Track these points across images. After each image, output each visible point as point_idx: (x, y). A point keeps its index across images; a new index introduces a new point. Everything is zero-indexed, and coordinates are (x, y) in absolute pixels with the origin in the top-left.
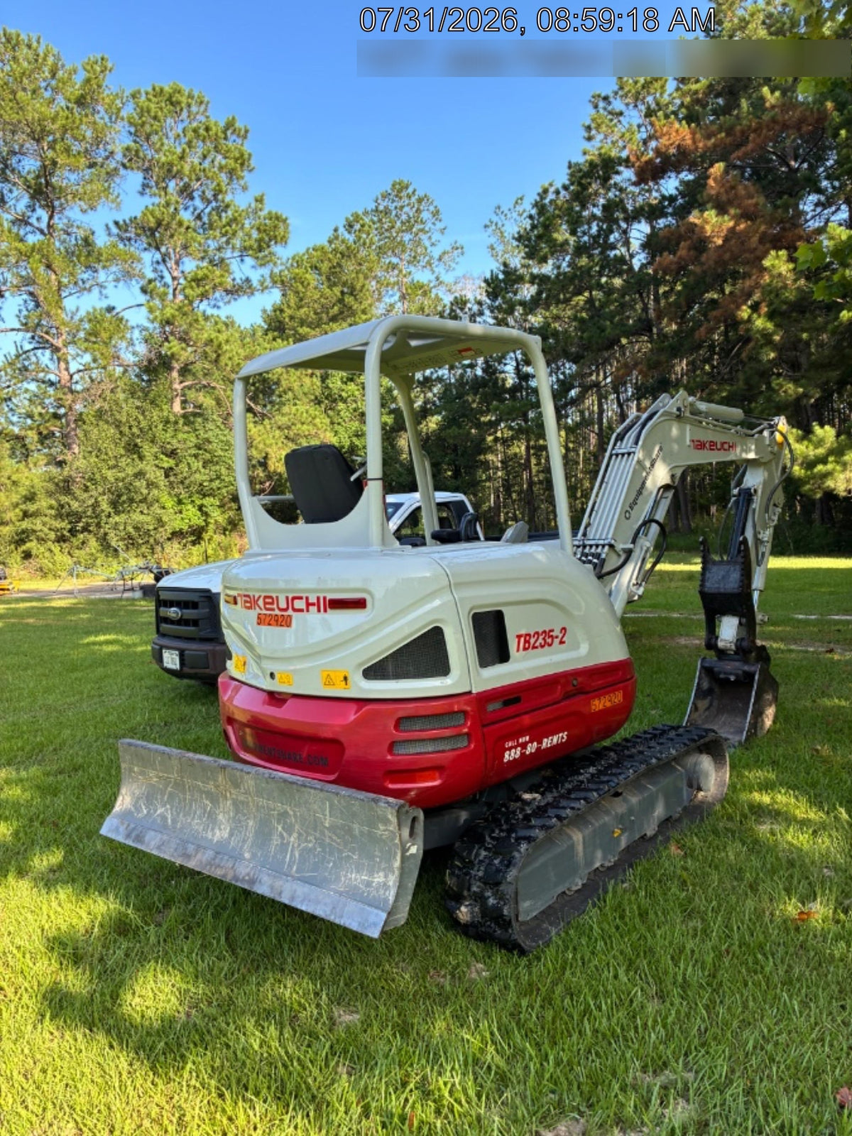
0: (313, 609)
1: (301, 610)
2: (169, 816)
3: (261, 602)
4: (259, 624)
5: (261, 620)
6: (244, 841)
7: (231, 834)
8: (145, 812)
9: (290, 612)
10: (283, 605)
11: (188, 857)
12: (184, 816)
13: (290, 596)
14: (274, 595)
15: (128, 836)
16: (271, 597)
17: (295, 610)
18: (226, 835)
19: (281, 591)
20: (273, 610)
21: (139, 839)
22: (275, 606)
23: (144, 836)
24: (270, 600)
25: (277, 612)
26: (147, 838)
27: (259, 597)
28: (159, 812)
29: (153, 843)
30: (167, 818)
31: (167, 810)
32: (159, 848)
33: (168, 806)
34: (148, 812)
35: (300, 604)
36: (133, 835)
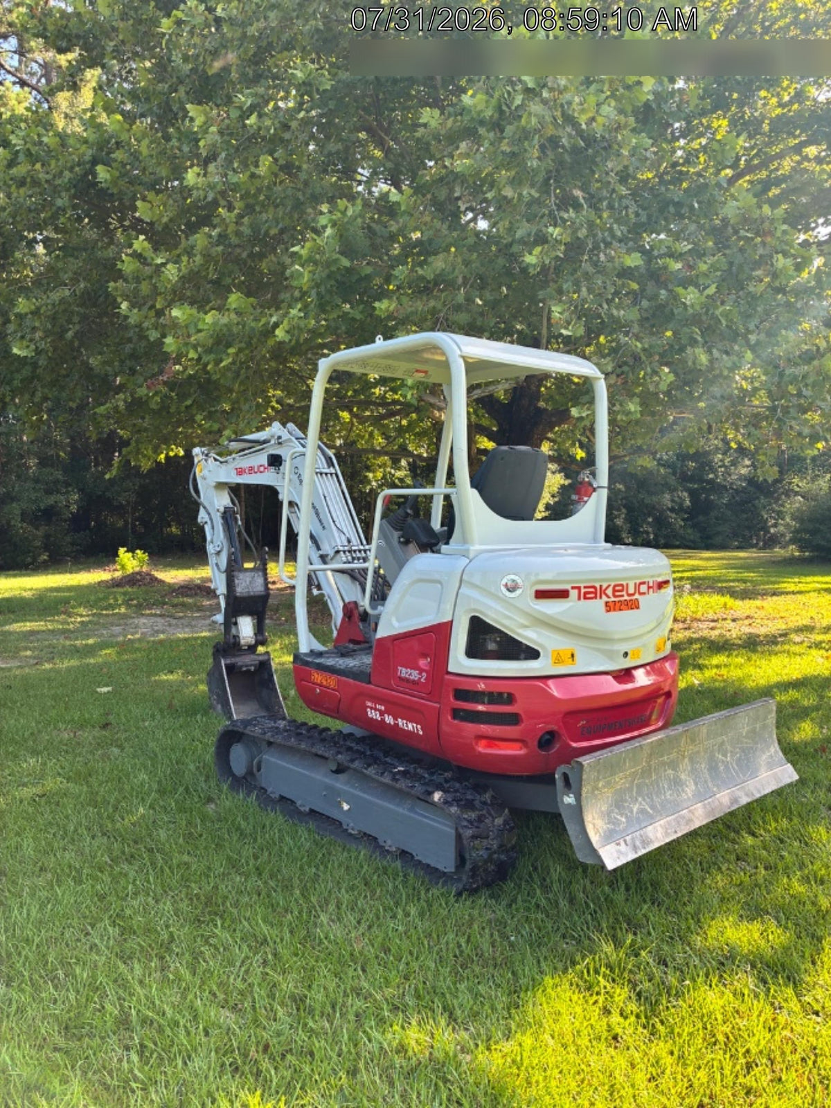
0: (651, 590)
1: (644, 594)
2: (647, 807)
3: (609, 592)
4: (608, 611)
5: (609, 607)
6: (706, 782)
7: (696, 784)
8: (624, 820)
9: (637, 596)
10: (631, 590)
11: (690, 821)
12: (657, 796)
13: (638, 582)
14: (624, 583)
15: (635, 849)
16: (622, 585)
17: (640, 594)
18: (694, 787)
19: (630, 579)
20: (622, 596)
21: (645, 842)
22: (624, 593)
23: (647, 837)
24: (620, 588)
25: (626, 597)
26: (651, 835)
27: (609, 586)
28: (635, 810)
29: (659, 835)
30: (645, 810)
31: (641, 803)
32: (667, 834)
33: (640, 799)
34: (626, 817)
35: (643, 588)
36: (638, 843)
